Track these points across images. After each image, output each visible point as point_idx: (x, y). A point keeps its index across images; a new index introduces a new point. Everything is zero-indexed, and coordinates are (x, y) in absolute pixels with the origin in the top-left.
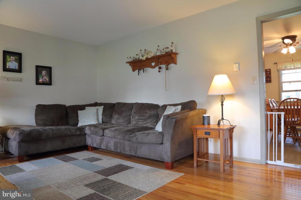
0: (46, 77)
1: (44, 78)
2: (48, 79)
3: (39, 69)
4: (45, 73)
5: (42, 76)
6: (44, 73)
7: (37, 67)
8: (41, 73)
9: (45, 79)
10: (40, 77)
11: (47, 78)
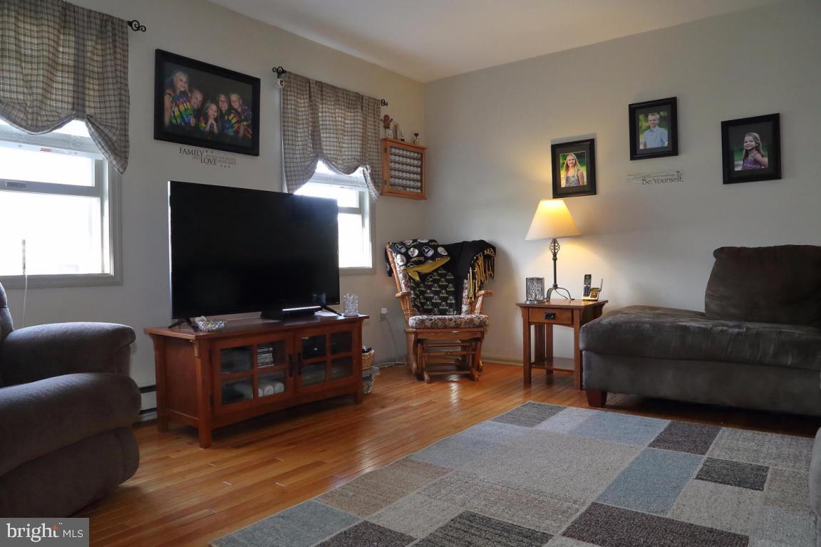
0: (759, 152)
1: (750, 158)
2: (766, 160)
3: (732, 131)
4: (755, 138)
5: (744, 152)
6: (750, 140)
7: (726, 126)
8: (742, 141)
9: (756, 162)
10: (736, 157)
11: (763, 156)
